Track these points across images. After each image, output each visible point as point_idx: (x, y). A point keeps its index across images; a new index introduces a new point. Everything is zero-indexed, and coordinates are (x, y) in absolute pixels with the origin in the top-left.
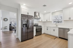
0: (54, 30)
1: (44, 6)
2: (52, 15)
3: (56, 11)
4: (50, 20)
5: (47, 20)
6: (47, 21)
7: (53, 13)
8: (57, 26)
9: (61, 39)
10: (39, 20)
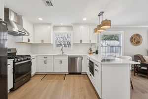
0: (61, 62)
1: (48, 2)
2: (53, 30)
3: (62, 24)
4: (50, 41)
5: (43, 41)
6: (43, 44)
7: (55, 27)
8: (63, 53)
9: (72, 75)
10: (21, 37)
